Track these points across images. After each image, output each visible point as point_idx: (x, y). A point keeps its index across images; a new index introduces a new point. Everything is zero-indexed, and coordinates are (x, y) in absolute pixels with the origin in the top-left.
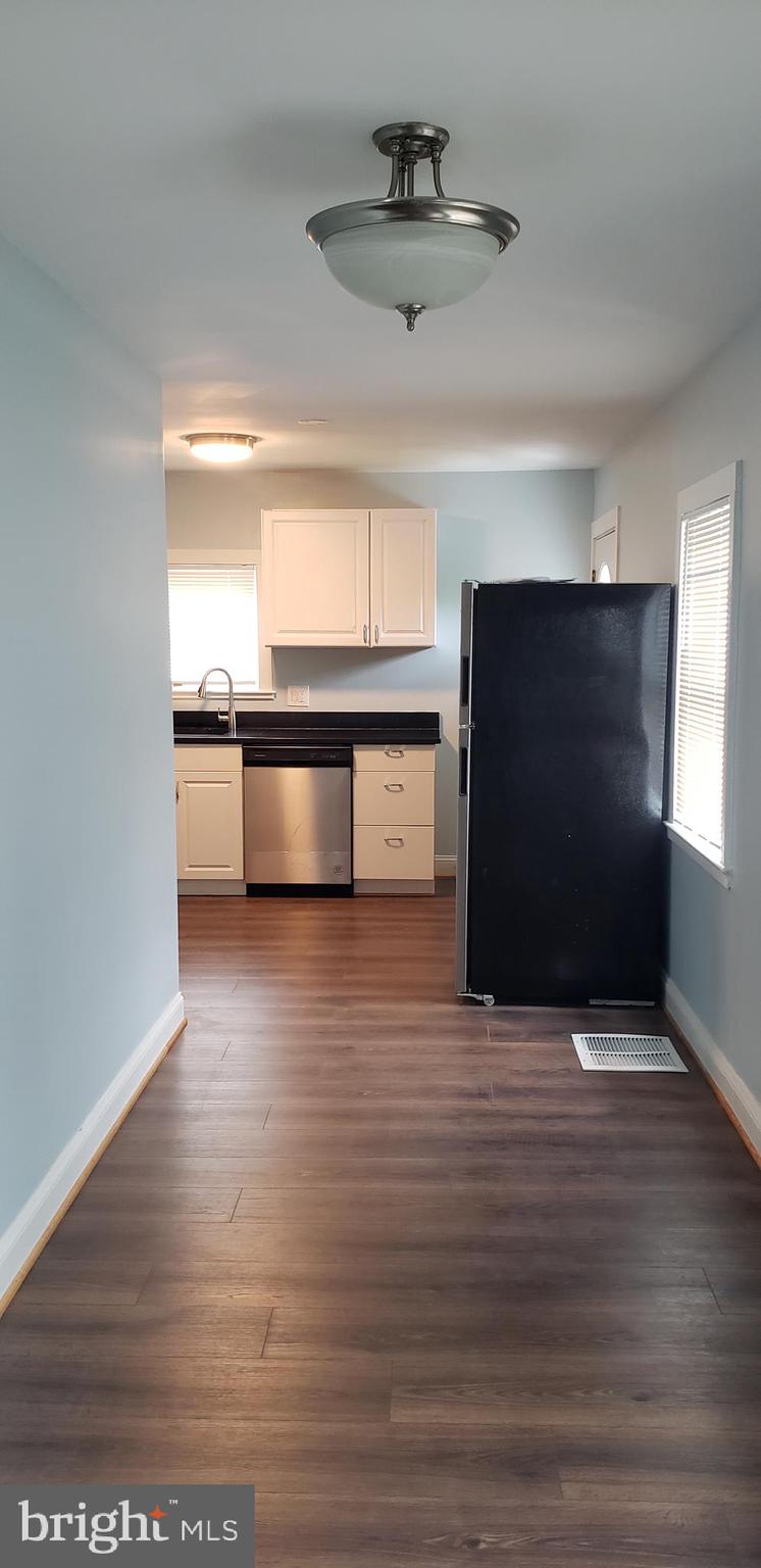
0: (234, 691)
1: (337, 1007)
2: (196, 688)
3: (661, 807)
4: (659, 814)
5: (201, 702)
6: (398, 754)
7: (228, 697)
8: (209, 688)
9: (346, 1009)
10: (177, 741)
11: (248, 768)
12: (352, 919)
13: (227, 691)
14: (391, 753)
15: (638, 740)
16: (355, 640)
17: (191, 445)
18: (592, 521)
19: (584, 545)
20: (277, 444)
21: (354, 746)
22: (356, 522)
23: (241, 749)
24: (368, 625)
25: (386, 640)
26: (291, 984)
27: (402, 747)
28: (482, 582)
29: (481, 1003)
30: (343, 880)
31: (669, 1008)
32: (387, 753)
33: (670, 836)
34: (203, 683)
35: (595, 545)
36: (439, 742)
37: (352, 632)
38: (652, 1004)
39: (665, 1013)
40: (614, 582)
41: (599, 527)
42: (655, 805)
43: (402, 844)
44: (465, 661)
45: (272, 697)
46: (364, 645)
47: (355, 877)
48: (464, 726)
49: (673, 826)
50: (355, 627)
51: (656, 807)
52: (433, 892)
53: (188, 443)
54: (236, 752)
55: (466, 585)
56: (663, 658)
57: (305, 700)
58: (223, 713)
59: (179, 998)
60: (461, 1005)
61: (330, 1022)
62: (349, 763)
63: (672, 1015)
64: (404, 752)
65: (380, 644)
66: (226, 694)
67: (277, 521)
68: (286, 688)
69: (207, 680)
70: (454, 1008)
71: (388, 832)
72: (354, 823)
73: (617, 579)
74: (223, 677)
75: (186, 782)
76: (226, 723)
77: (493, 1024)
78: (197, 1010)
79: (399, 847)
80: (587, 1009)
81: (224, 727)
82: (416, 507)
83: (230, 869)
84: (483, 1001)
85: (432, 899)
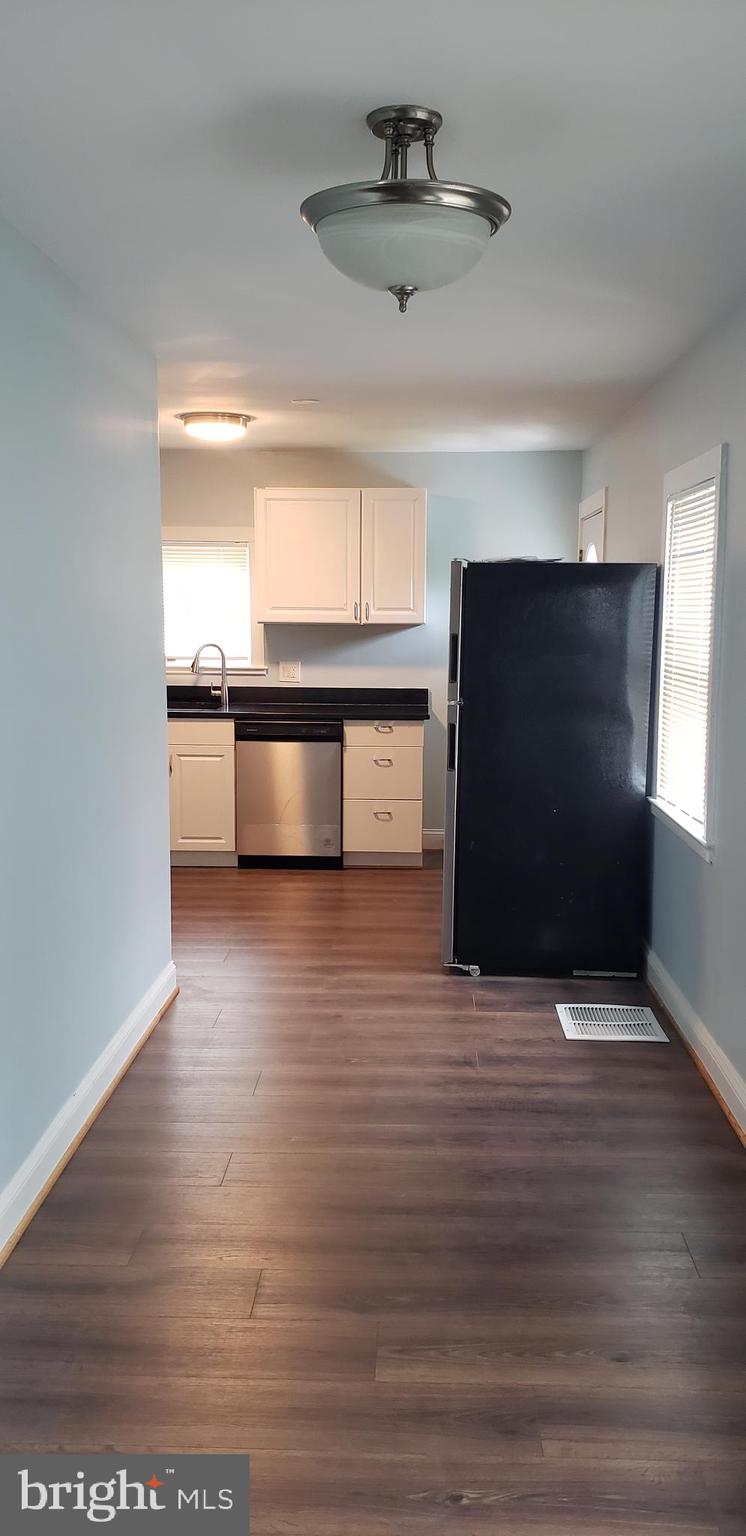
0: (227, 666)
1: (326, 977)
2: (189, 664)
3: (645, 783)
4: (643, 790)
5: (194, 677)
6: (387, 730)
7: (220, 672)
8: (202, 663)
9: (336, 978)
10: (171, 715)
11: (241, 742)
12: (341, 891)
13: (220, 666)
14: (380, 729)
15: (623, 717)
16: (346, 617)
17: (185, 423)
18: (581, 501)
19: (572, 525)
20: (271, 423)
21: (344, 721)
22: (347, 501)
23: (233, 724)
24: (358, 603)
25: (377, 617)
26: (283, 954)
27: (392, 723)
28: (472, 561)
29: (467, 973)
30: (333, 852)
31: (651, 978)
32: (377, 729)
33: (653, 811)
34: (196, 659)
35: (582, 525)
36: (428, 717)
37: (342, 609)
38: (634, 975)
39: (647, 984)
40: (601, 561)
41: (587, 506)
42: (639, 780)
43: (391, 817)
44: (454, 638)
45: (264, 673)
46: (355, 622)
47: (344, 850)
48: (453, 703)
49: (657, 801)
50: (346, 604)
51: (640, 783)
52: (421, 865)
53: (182, 422)
54: (228, 727)
55: (456, 564)
57: (296, 676)
58: (215, 688)
59: (171, 965)
60: (447, 975)
61: (320, 990)
62: (338, 737)
63: (655, 987)
64: (394, 728)
65: (370, 622)
66: (219, 669)
67: (269, 499)
68: (278, 663)
69: (201, 656)
70: (440, 978)
71: (377, 807)
72: (344, 797)
73: (604, 559)
74: (216, 653)
75: (180, 756)
76: (218, 699)
77: (479, 994)
78: (189, 978)
79: (387, 821)
80: (572, 980)
81: (216, 702)
82: (407, 486)
83: (222, 841)
84: (469, 972)
85: (419, 872)
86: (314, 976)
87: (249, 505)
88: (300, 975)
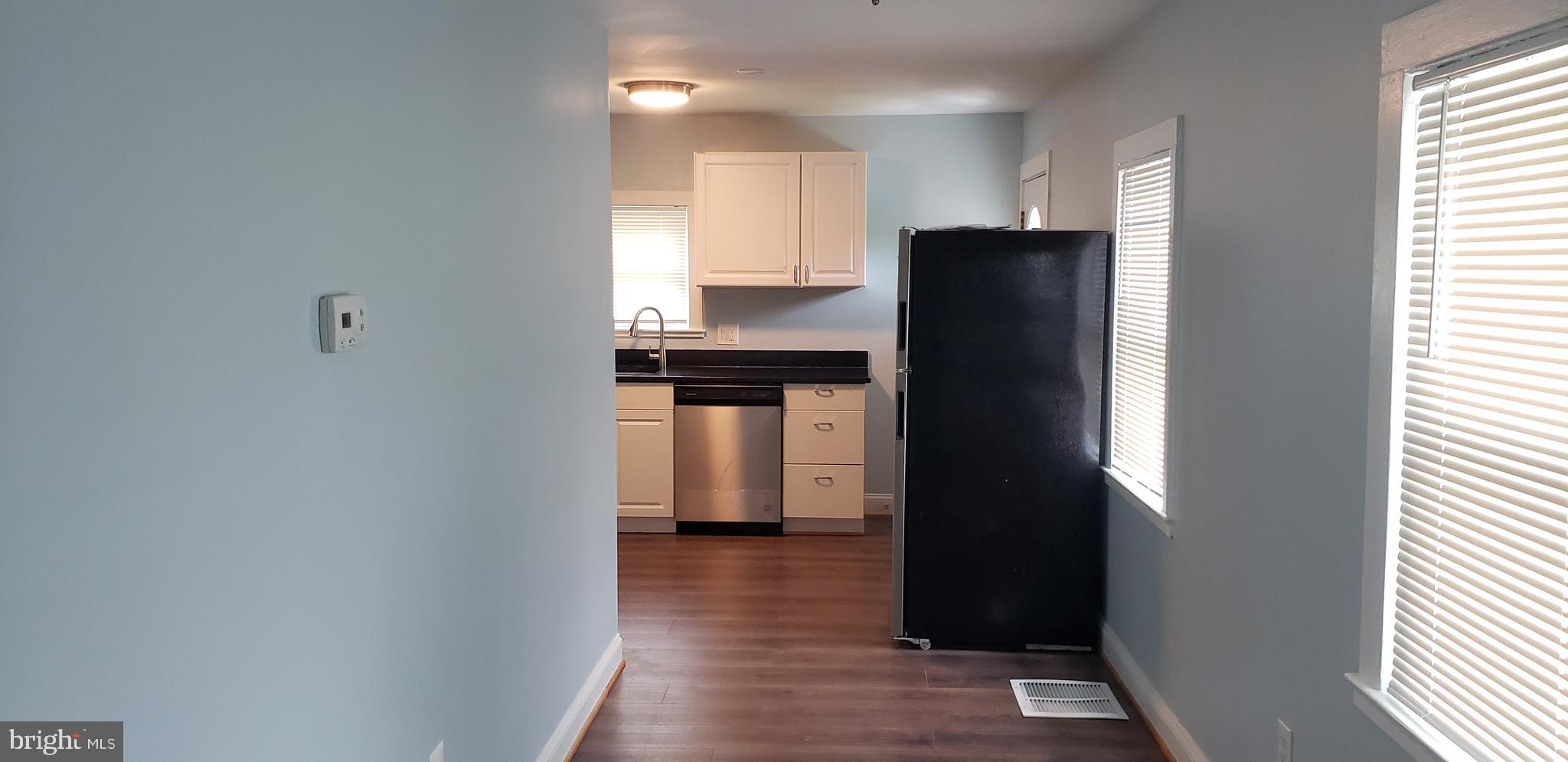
0: (665, 329)
1: (773, 649)
2: (628, 327)
3: (1098, 452)
4: (1097, 459)
5: (632, 340)
6: (828, 393)
7: (659, 335)
8: (641, 327)
9: (782, 652)
10: (619, 380)
11: (679, 406)
12: (781, 558)
13: (658, 329)
14: (821, 393)
15: (1074, 385)
16: (785, 280)
17: (629, 92)
18: (1021, 163)
19: (1014, 191)
20: (711, 89)
21: (784, 385)
22: (788, 165)
23: (673, 388)
24: (798, 265)
25: (816, 280)
26: (728, 626)
27: (832, 386)
28: (920, 229)
29: (918, 647)
30: (771, 518)
31: (1106, 653)
32: (817, 393)
33: (1107, 482)
34: (635, 322)
35: (1023, 186)
36: (869, 381)
37: (782, 272)
38: (1089, 649)
39: (1103, 661)
40: (1045, 228)
41: (1028, 170)
42: (1092, 450)
43: (832, 483)
44: (902, 306)
45: (703, 336)
46: (795, 285)
47: (784, 516)
48: (901, 370)
49: (1111, 471)
50: (786, 268)
51: (1094, 453)
52: (863, 531)
53: (626, 90)
54: (668, 391)
55: (904, 232)
56: (1100, 303)
57: (734, 338)
58: (654, 352)
59: (617, 640)
60: (897, 648)
61: (768, 665)
62: (779, 401)
63: (1111, 662)
64: (834, 391)
65: (811, 284)
66: (657, 332)
67: (708, 164)
68: (716, 327)
69: (639, 319)
70: (890, 652)
71: (818, 471)
72: (785, 461)
73: (1048, 227)
74: (655, 316)
75: (618, 420)
76: (656, 361)
77: (930, 669)
78: (634, 651)
79: (828, 486)
80: (1024, 654)
81: (654, 365)
82: (846, 149)
83: (661, 507)
84: (919, 645)
85: (860, 538)
86: (760, 649)
87: (688, 169)
88: (746, 648)
